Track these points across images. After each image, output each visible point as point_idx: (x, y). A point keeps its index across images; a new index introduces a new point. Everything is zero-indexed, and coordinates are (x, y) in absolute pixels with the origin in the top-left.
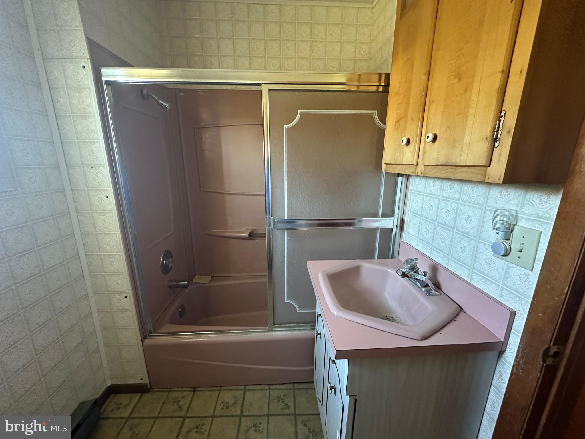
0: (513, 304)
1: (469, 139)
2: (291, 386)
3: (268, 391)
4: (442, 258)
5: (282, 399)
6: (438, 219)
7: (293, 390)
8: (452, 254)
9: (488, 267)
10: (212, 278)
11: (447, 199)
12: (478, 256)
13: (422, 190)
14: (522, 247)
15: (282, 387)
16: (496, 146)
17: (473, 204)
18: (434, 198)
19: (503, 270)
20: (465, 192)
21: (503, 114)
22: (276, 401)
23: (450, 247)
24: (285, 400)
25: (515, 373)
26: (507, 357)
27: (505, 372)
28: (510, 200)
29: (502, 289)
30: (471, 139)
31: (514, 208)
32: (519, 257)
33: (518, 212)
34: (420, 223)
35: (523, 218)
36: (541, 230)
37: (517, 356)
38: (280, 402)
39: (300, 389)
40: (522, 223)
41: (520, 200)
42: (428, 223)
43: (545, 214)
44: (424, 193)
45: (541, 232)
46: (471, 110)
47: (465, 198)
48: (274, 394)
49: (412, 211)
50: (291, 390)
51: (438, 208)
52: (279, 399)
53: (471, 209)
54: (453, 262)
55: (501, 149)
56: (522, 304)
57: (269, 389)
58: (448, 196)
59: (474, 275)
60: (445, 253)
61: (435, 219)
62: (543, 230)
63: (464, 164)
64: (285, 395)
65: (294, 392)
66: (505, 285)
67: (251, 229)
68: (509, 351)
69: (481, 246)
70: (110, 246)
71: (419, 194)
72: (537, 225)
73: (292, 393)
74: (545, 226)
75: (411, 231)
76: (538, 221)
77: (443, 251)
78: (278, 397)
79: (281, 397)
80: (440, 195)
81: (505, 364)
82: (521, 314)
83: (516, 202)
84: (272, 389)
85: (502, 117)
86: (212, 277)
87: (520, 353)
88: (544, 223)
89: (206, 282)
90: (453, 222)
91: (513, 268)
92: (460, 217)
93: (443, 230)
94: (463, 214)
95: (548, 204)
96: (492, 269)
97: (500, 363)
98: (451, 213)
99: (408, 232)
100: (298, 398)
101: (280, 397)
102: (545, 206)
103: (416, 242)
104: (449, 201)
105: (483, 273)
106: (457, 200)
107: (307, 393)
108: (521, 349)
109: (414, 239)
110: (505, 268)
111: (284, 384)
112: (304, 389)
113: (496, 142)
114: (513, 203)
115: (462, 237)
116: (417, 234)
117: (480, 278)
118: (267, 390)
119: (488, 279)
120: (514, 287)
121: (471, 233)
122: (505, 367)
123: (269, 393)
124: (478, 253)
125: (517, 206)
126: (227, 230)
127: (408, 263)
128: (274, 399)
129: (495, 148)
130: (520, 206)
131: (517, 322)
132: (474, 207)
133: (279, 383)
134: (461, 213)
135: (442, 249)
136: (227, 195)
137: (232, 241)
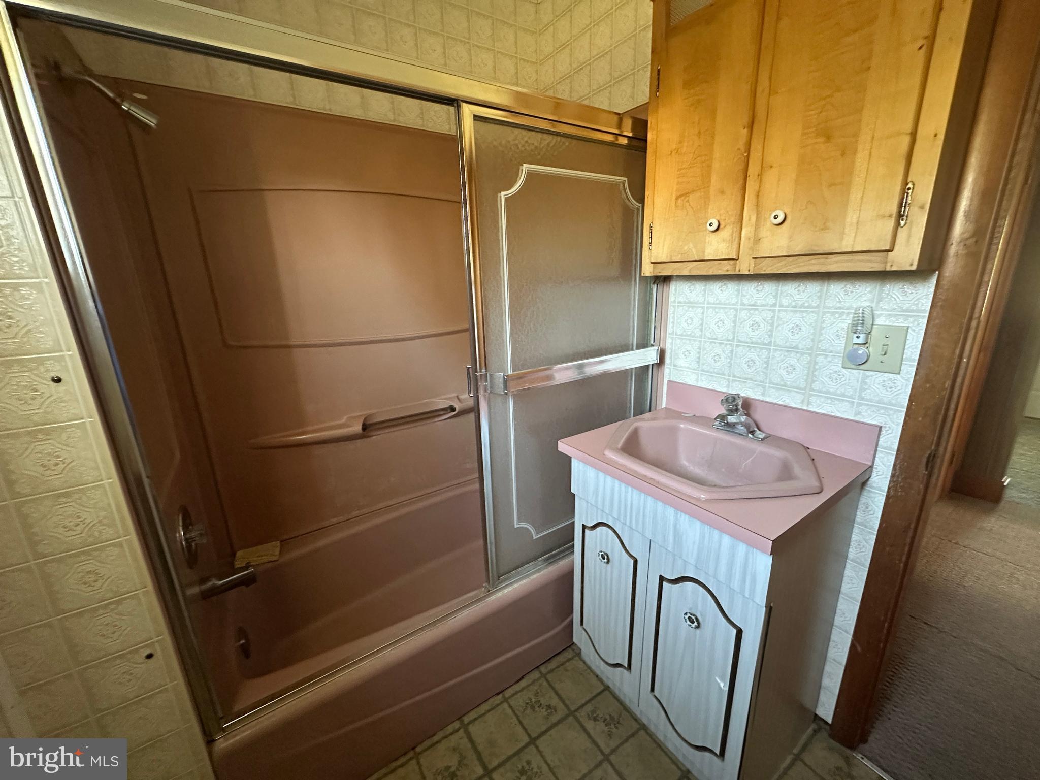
0: (877, 418)
1: (855, 217)
2: (535, 675)
3: (505, 705)
4: (752, 389)
5: (535, 702)
6: (737, 337)
7: (543, 679)
8: (770, 379)
9: (834, 384)
10: (282, 546)
11: (754, 307)
12: (816, 373)
13: (701, 300)
14: (885, 349)
15: (523, 683)
16: (902, 225)
17: (801, 308)
18: (726, 308)
19: (858, 382)
20: (785, 294)
21: (910, 186)
22: (529, 711)
23: (764, 370)
24: (543, 702)
25: (893, 496)
26: (875, 482)
27: (872, 501)
28: (860, 296)
29: (859, 405)
30: (859, 217)
31: (867, 304)
32: (882, 362)
33: (874, 309)
34: (699, 348)
35: (881, 315)
36: (907, 325)
37: (893, 476)
38: (537, 709)
39: (552, 671)
40: (879, 321)
41: (875, 295)
42: (718, 346)
43: (911, 306)
44: (704, 303)
45: (908, 327)
46: (857, 179)
47: (785, 302)
48: (519, 702)
49: (679, 333)
50: (540, 681)
51: (735, 322)
52: (531, 706)
53: (798, 315)
54: (772, 390)
55: (910, 229)
56: (888, 415)
57: (506, 700)
58: (753, 303)
59: (813, 399)
60: (755, 381)
61: (731, 338)
62: (911, 325)
63: (850, 250)
64: (536, 694)
65: (547, 680)
66: (863, 399)
67: (365, 415)
68: (876, 475)
69: (820, 359)
70: (82, 526)
71: (693, 307)
72: (901, 321)
73: (545, 683)
74: (911, 320)
75: (681, 362)
76: (901, 315)
77: (751, 379)
78: (527, 703)
79: (533, 700)
80: (737, 302)
81: (872, 492)
82: (889, 427)
83: (869, 296)
84: (510, 697)
85: (909, 189)
86: (281, 542)
87: (898, 471)
88: (911, 316)
89: (275, 558)
90: (767, 336)
91: (872, 376)
92: (780, 328)
93: (750, 350)
94: (783, 324)
95: (914, 295)
96: (839, 385)
97: (865, 493)
98: (762, 325)
99: (675, 366)
100: (557, 686)
101: (531, 702)
102: (911, 297)
103: (694, 377)
104: (757, 309)
105: (828, 392)
106: (771, 306)
107: (567, 670)
108: (898, 466)
109: (689, 373)
110: (860, 380)
111: (522, 678)
112: (558, 667)
113: (903, 220)
114: (865, 298)
115: (786, 354)
116: (695, 366)
117: (822, 400)
118: (502, 703)
119: (835, 399)
120: (877, 399)
121: (800, 346)
122: (873, 495)
123: (510, 707)
124: (817, 369)
125: (872, 301)
126: (304, 429)
127: (729, 402)
128: (524, 710)
129: (899, 228)
130: (875, 300)
131: (884, 438)
132: (803, 312)
133: (515, 680)
134: (781, 323)
135: (749, 376)
136: (297, 350)
137: (318, 451)
